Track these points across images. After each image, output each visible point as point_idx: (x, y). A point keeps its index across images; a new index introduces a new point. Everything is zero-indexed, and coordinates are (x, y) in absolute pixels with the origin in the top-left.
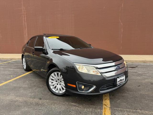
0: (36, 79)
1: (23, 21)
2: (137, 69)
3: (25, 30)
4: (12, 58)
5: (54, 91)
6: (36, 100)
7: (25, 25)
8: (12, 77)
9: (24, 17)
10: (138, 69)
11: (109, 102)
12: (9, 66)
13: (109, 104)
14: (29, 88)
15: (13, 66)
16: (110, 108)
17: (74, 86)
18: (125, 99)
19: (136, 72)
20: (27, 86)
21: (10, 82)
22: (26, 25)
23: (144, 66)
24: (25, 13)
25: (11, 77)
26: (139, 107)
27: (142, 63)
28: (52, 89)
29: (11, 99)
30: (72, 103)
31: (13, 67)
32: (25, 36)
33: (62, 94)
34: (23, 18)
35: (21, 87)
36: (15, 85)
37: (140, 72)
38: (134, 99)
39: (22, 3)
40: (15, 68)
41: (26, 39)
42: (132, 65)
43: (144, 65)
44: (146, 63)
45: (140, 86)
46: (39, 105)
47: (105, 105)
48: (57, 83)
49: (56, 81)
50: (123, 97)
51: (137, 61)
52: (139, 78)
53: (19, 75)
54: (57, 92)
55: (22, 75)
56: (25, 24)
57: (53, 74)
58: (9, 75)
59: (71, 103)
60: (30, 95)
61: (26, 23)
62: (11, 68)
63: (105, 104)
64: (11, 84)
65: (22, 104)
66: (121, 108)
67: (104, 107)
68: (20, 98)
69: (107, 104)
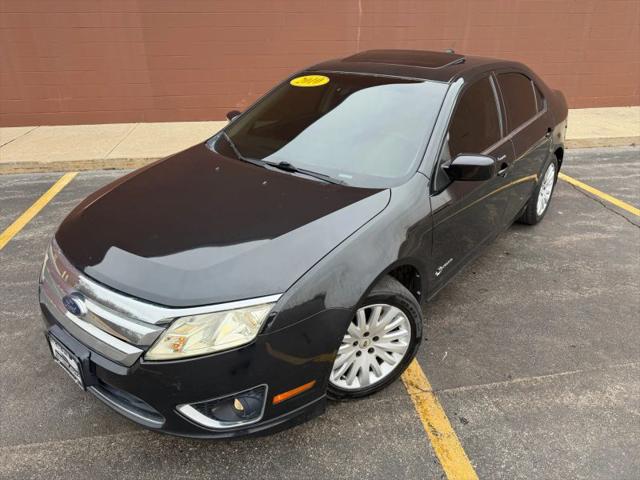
11: (419, 367)
13: (423, 375)
16: (433, 393)
18: (460, 343)
26: (512, 364)
38: (485, 332)
47: (412, 384)
50: (451, 332)
60: (75, 418)
63: (409, 379)
66: (465, 385)
67: (413, 397)
68: (34, 450)
69: (418, 380)
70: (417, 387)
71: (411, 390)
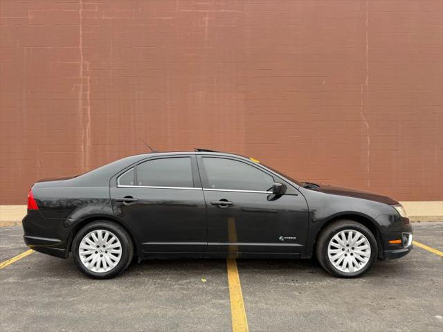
1: (80, 102)
3: (85, 129)
7: (85, 114)
9: (85, 89)
22: (89, 113)
24: (89, 78)
32: (82, 147)
34: (81, 93)
39: (81, 47)
41: (85, 159)
56: (85, 110)
61: (89, 108)
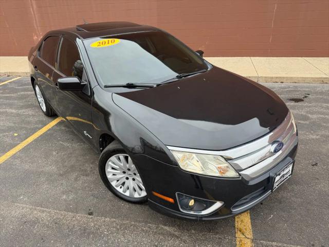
0: (74, 145)
2: (306, 104)
4: (10, 72)
5: (120, 193)
6: (82, 217)
8: (16, 136)
10: (310, 107)
11: (250, 220)
12: (7, 98)
13: (250, 226)
14: (61, 175)
15: (15, 99)
16: (253, 241)
17: (171, 200)
18: (284, 212)
19: (306, 116)
20: (56, 169)
21: (14, 157)
23: (322, 93)
25: (13, 137)
26: (319, 236)
27: (318, 85)
28: (115, 187)
29: (24, 216)
30: (165, 225)
31: (16, 101)
32: (31, 10)
33: (139, 200)
35: (42, 171)
36: (27, 167)
37: (315, 116)
38: (306, 208)
40: (22, 107)
42: (295, 91)
43: (324, 90)
44: (327, 83)
45: (316, 164)
46: (89, 234)
47: (240, 231)
48: (126, 175)
49: (124, 172)
50: (280, 203)
51: (308, 78)
52: (314, 137)
53: (33, 129)
54: (127, 194)
55: (40, 129)
57: (113, 158)
58: (10, 129)
59: (163, 226)
60: (65, 200)
62: (11, 106)
63: (240, 226)
64: (18, 162)
65: (49, 232)
66: (277, 241)
67: (238, 239)
68: (43, 211)
69: (246, 229)
70: (243, 234)
71: (238, 235)
